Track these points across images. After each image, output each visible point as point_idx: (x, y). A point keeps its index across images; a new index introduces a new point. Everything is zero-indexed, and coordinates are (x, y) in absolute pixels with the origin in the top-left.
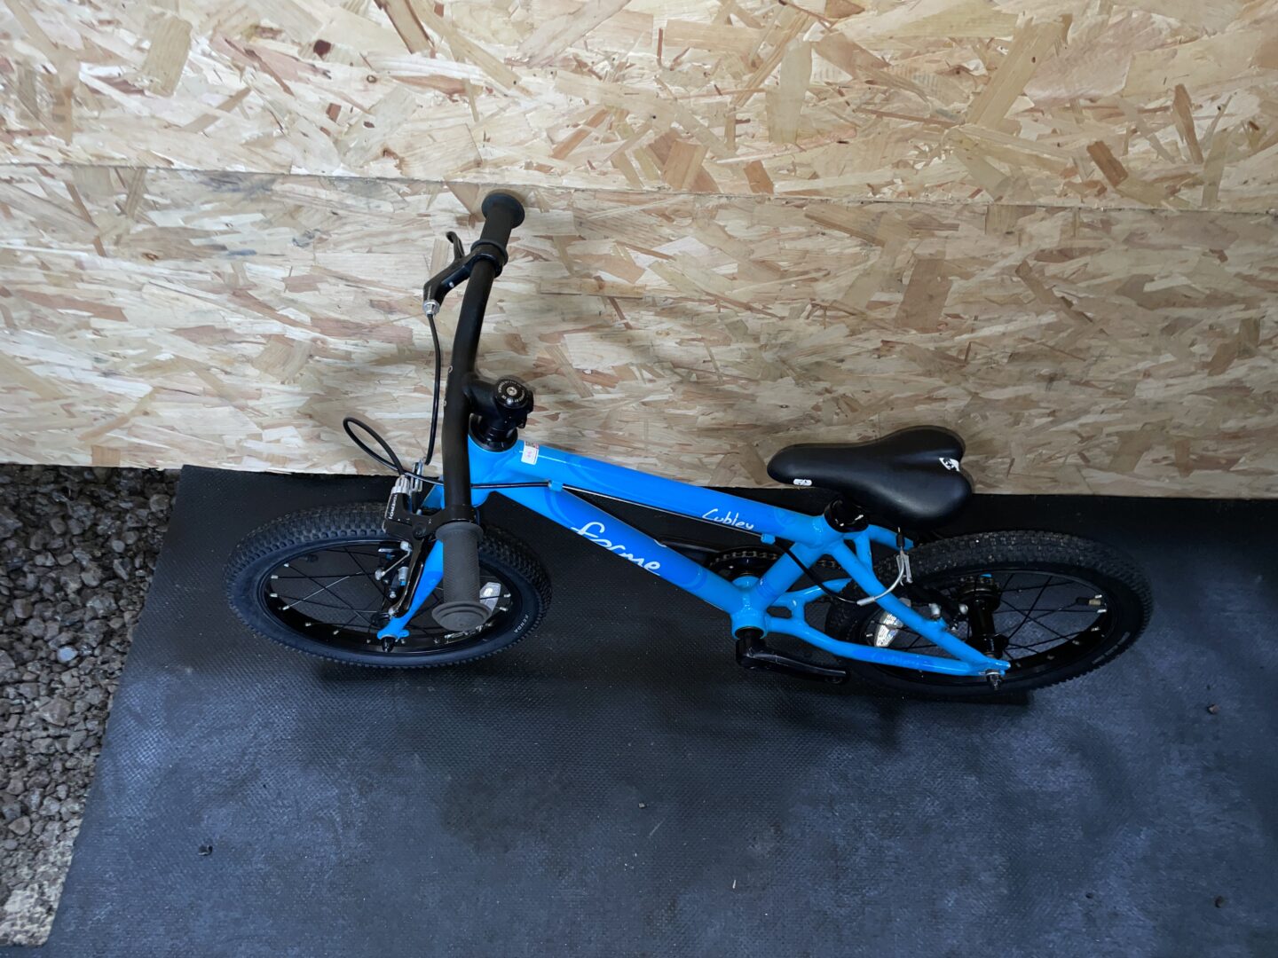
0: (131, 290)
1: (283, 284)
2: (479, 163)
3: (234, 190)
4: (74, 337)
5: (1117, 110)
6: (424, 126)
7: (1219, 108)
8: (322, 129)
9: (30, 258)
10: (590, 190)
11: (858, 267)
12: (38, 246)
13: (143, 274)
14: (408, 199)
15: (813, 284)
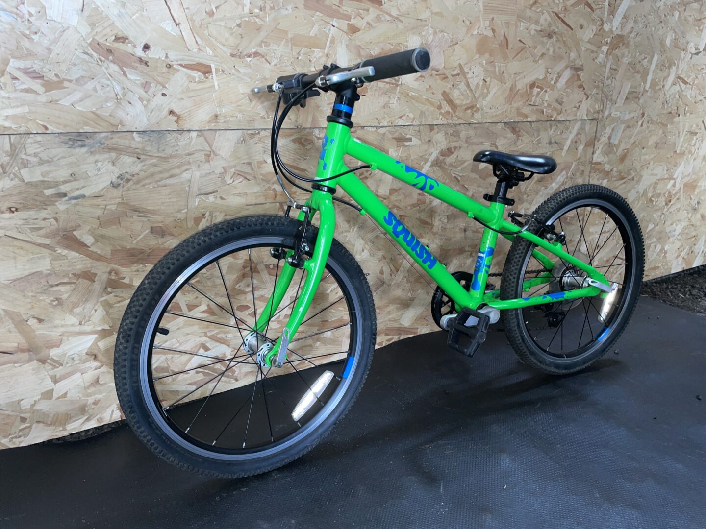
1: (98, 222)
2: (216, 116)
3: (82, 146)
5: (445, 76)
8: (140, 98)
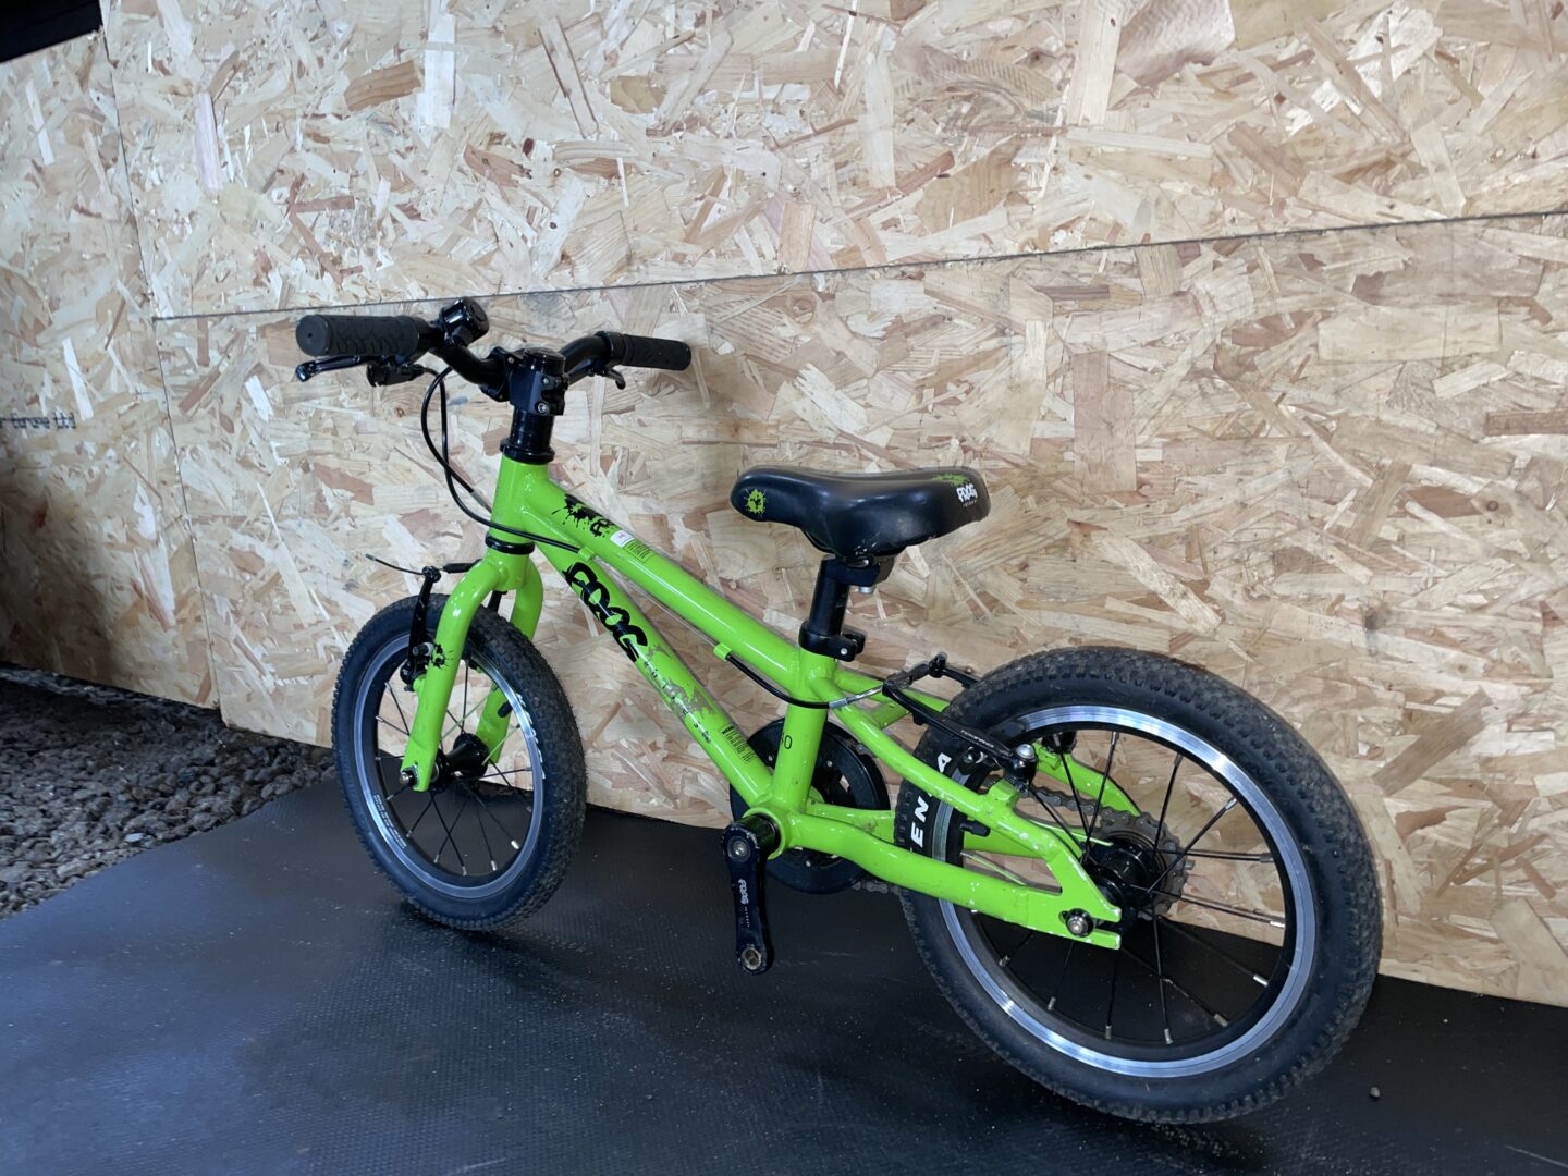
0: (382, 459)
1: (482, 443)
2: (629, 259)
4: (336, 530)
5: (1238, 73)
6: (589, 220)
7: (1380, 40)
8: (523, 237)
9: (329, 423)
10: (718, 280)
11: (1004, 375)
12: (335, 406)
13: (394, 437)
14: (577, 313)
15: (958, 408)
